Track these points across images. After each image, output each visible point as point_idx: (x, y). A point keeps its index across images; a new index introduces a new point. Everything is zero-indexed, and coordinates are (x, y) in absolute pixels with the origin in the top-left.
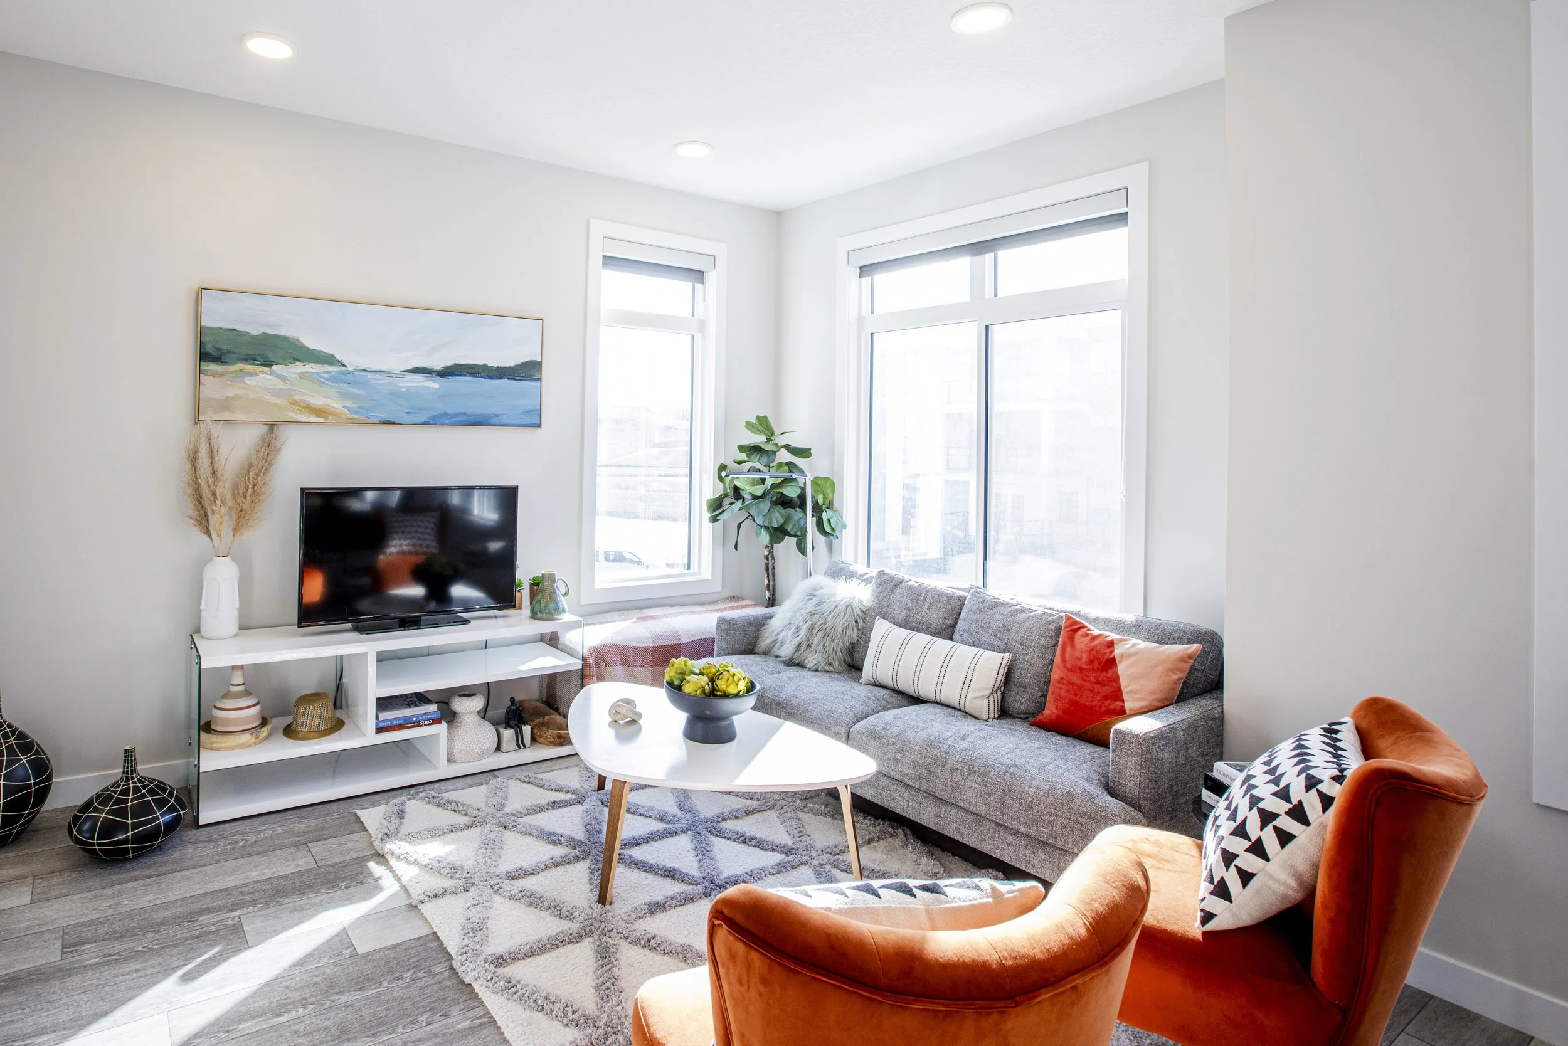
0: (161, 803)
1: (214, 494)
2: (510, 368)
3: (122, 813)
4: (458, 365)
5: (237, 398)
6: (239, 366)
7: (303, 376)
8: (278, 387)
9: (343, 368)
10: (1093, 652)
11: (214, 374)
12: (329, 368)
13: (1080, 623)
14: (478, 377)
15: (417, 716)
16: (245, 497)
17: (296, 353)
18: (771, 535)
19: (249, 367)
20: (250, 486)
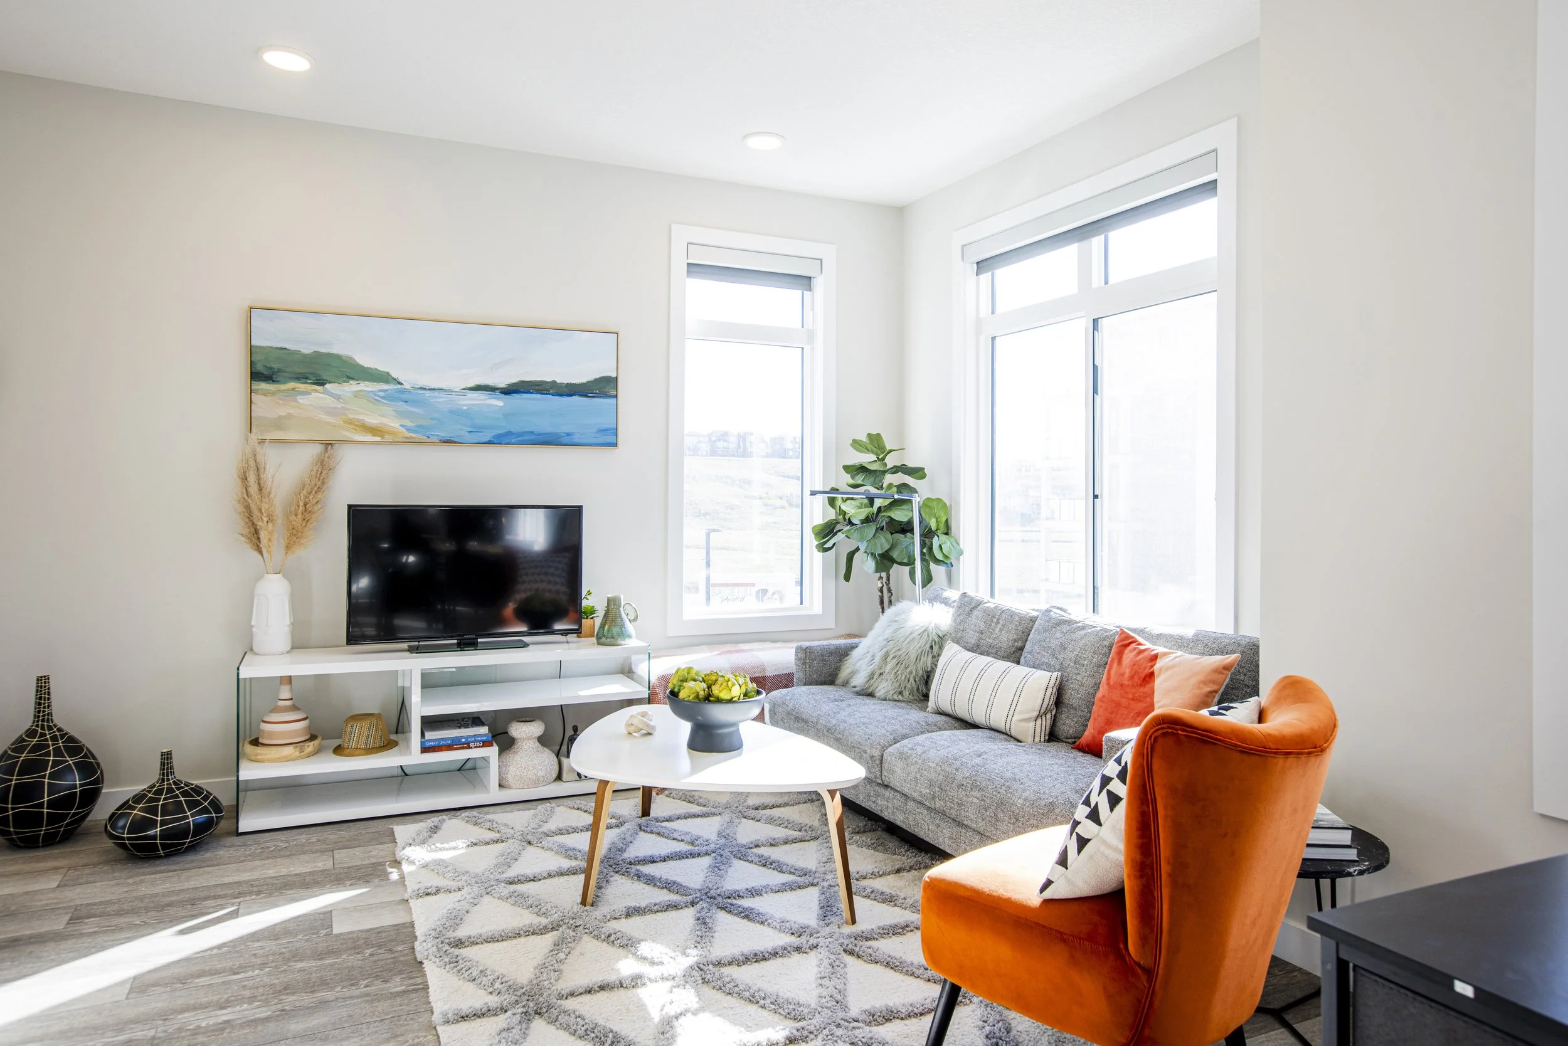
0: (192, 805)
1: (260, 510)
2: (581, 384)
3: (153, 810)
4: (524, 381)
5: (289, 416)
6: (292, 385)
7: (357, 394)
8: (332, 406)
9: (399, 386)
10: (1136, 666)
11: (265, 393)
12: (385, 387)
13: (1132, 637)
14: (545, 394)
15: (467, 737)
16: (296, 515)
17: (350, 371)
18: (877, 564)
19: (302, 386)
20: (301, 504)
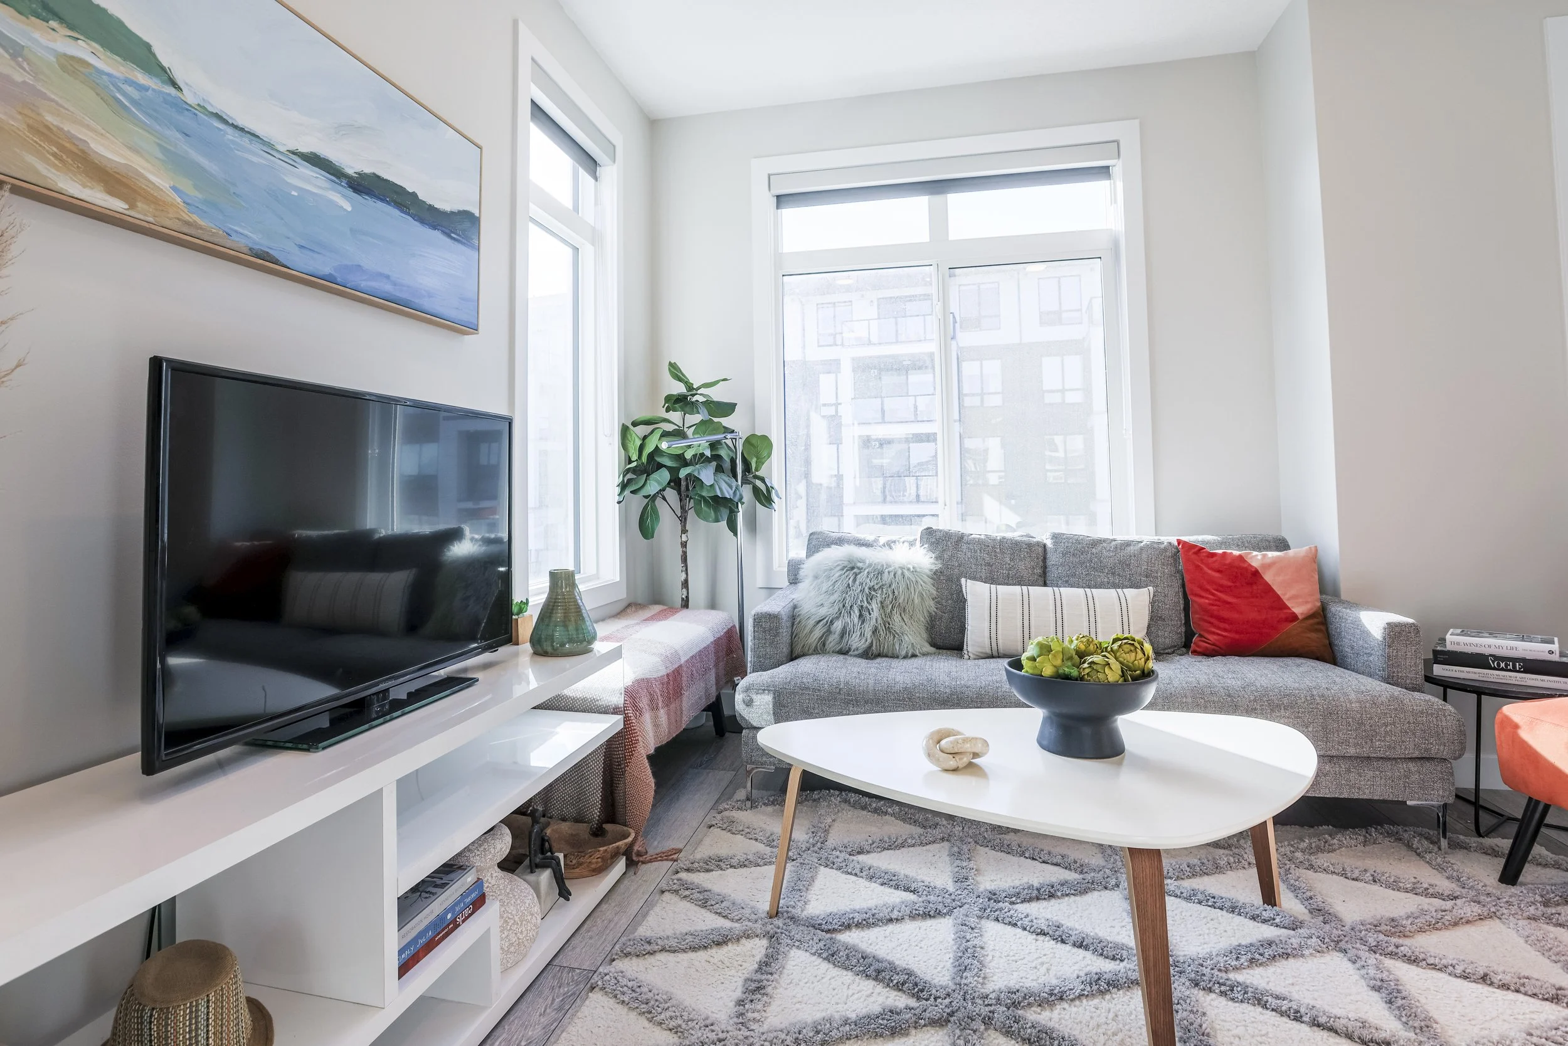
9: (172, 91)
12: (142, 78)
15: (452, 908)
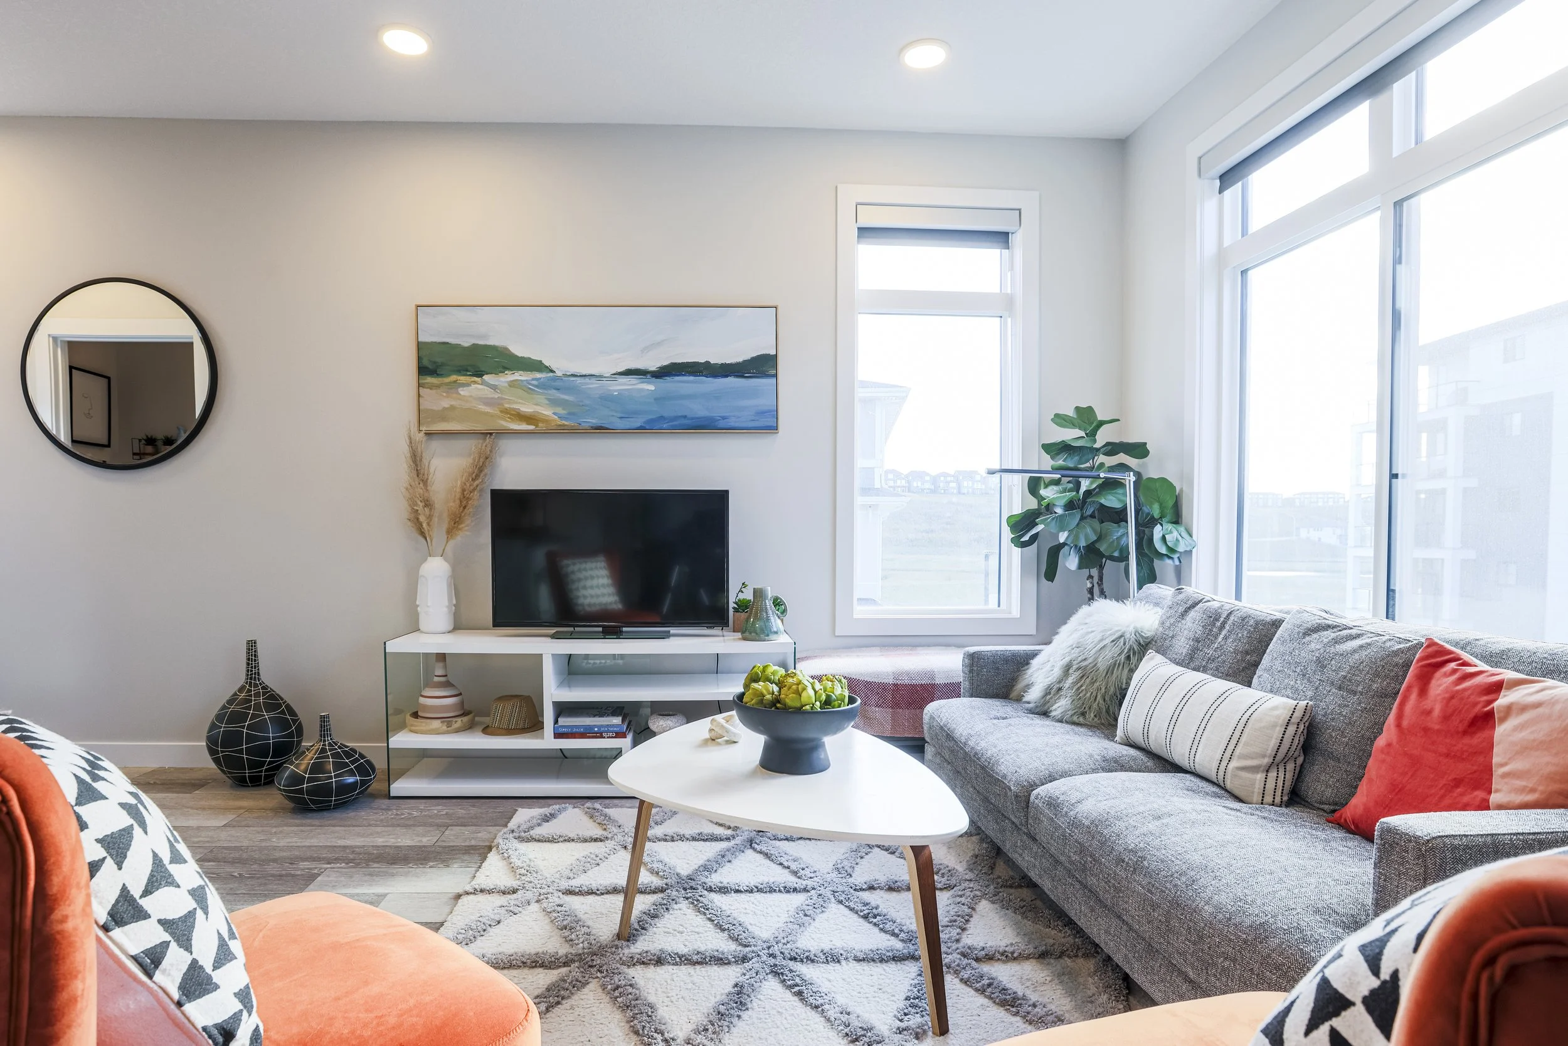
2: (738, 364)
4: (676, 364)
5: (452, 408)
6: (454, 377)
7: (513, 384)
8: (490, 396)
10: (1454, 701)
11: (432, 387)
12: (538, 375)
13: (1451, 652)
14: (700, 376)
15: (599, 727)
17: (503, 361)
19: (462, 378)
